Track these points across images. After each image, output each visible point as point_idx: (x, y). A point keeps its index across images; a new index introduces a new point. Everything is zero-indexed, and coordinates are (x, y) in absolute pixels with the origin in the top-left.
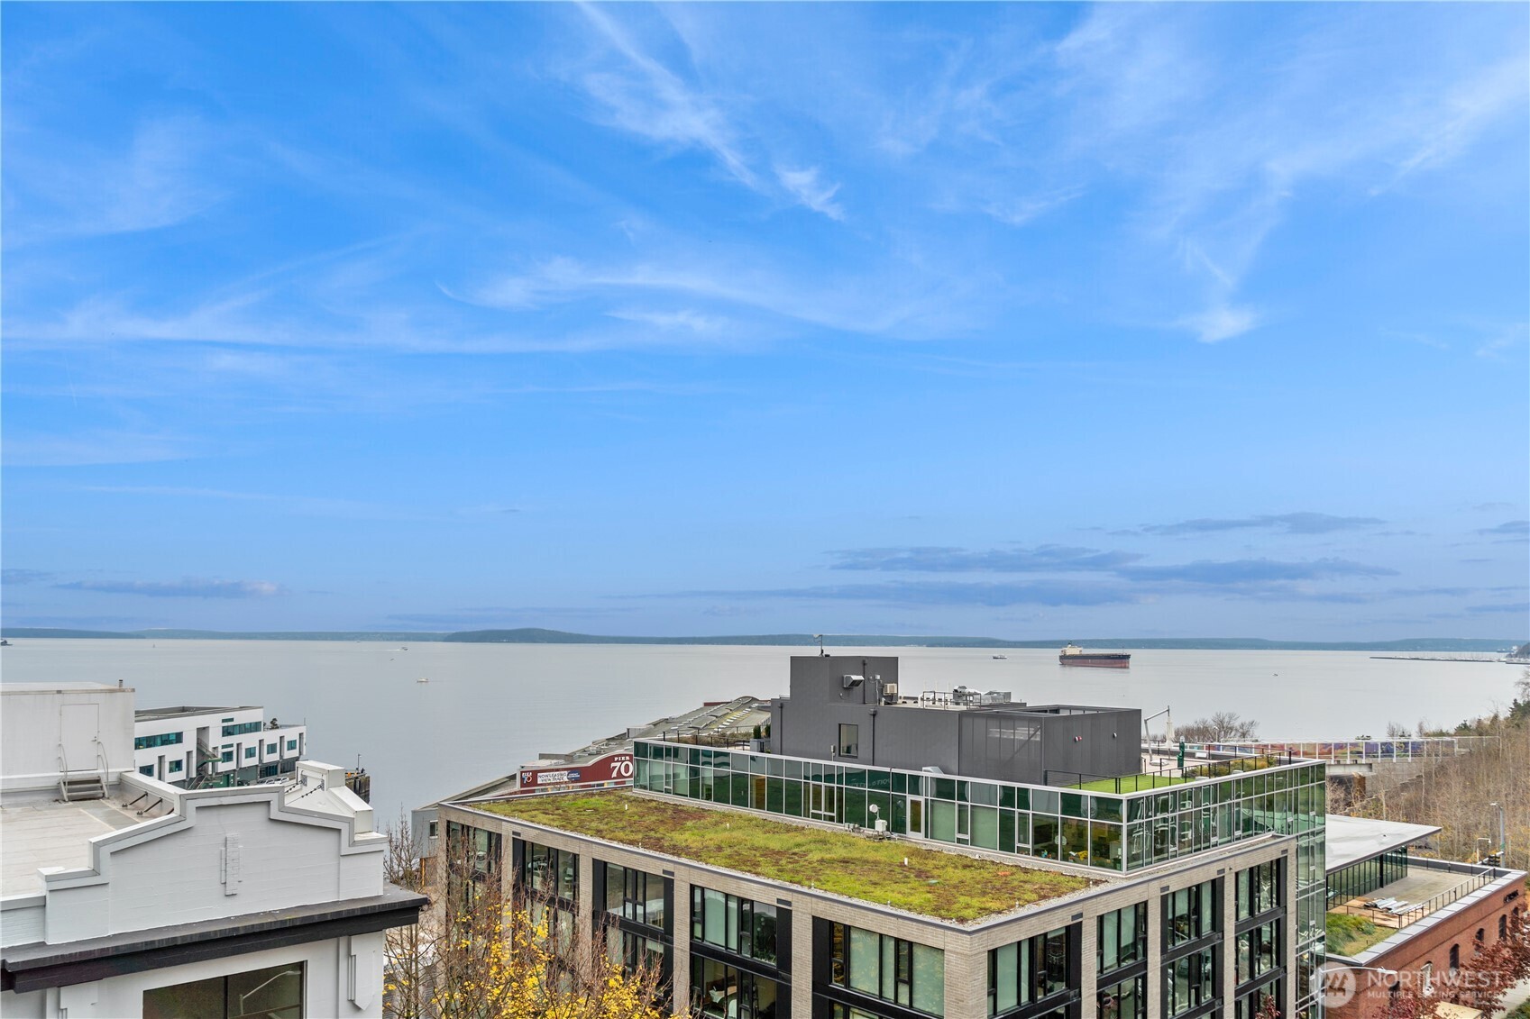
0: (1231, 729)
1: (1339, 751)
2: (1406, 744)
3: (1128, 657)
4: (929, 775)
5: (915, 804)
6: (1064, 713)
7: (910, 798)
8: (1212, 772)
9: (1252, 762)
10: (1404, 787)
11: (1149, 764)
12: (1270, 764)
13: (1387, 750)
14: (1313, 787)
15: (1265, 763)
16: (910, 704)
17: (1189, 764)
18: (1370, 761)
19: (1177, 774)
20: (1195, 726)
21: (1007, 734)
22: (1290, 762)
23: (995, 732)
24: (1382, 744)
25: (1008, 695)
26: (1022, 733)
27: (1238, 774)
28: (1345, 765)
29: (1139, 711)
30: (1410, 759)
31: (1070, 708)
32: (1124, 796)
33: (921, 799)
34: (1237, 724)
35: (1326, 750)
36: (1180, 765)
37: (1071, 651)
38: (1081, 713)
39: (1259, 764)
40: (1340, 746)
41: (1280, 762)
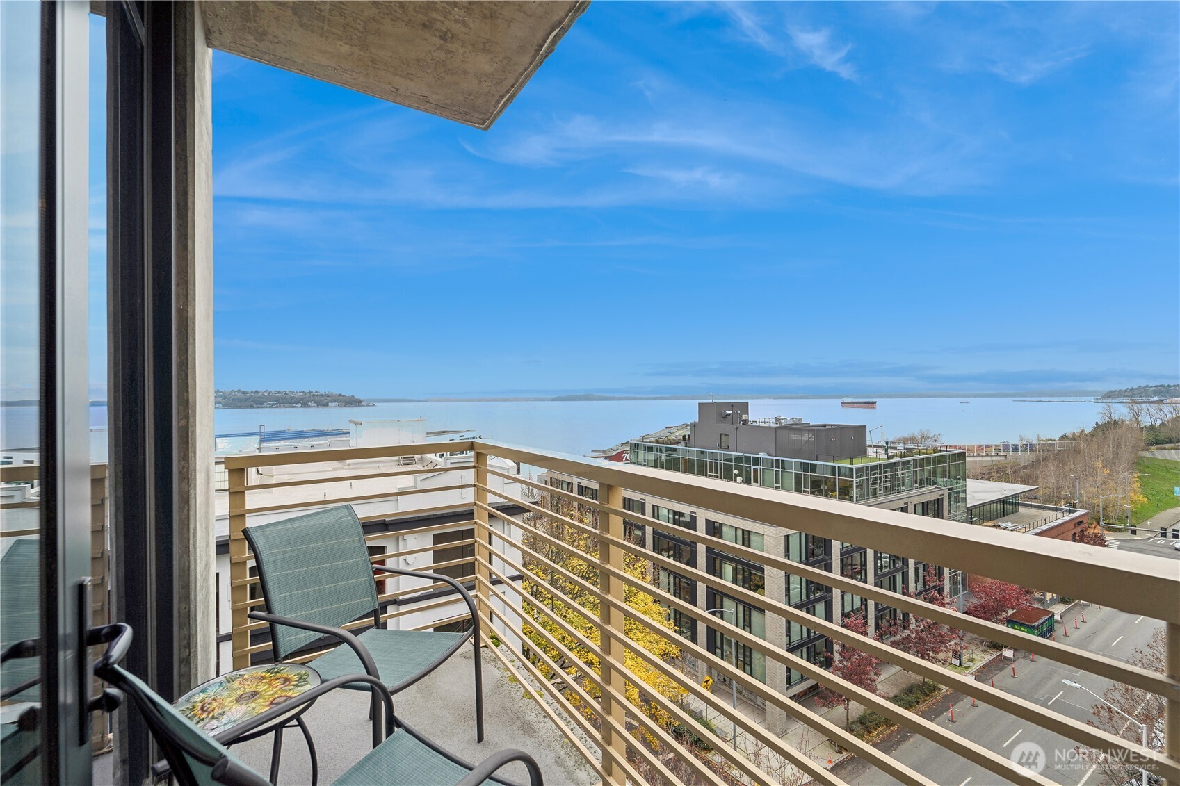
1: (988, 449)
2: (1026, 445)
3: (875, 402)
4: (762, 457)
5: (755, 470)
6: (827, 427)
7: (753, 467)
8: (902, 456)
9: (925, 451)
10: (1025, 467)
11: (871, 452)
12: (935, 452)
13: (1016, 448)
14: (959, 464)
15: (932, 452)
16: (754, 424)
17: (891, 452)
18: (1005, 454)
19: (886, 456)
20: (908, 436)
21: (798, 437)
22: (947, 451)
23: (792, 437)
24: (1013, 445)
25: (801, 419)
26: (805, 437)
27: (917, 457)
28: (991, 456)
29: (865, 427)
31: (831, 425)
32: (854, 466)
33: (758, 468)
34: (931, 435)
35: (981, 448)
36: (886, 452)
37: (846, 400)
38: (830, 427)
39: (928, 452)
40: (987, 446)
41: (941, 451)
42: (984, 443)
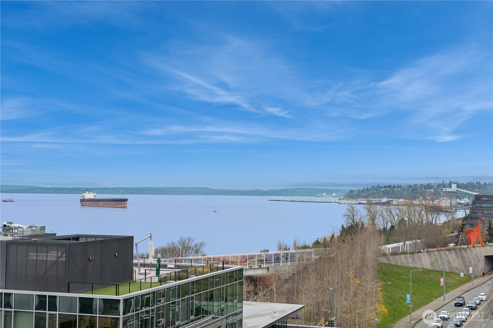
0: (189, 248)
1: (251, 260)
2: (287, 254)
3: (126, 200)
6: (81, 240)
8: (178, 277)
9: (200, 269)
10: (286, 281)
11: (138, 274)
12: (212, 270)
13: (277, 259)
14: (236, 284)
15: (209, 270)
17: (163, 272)
18: (268, 265)
19: (156, 280)
20: (168, 247)
21: (42, 256)
22: (223, 268)
23: (33, 256)
24: (275, 255)
26: (52, 256)
27: (193, 278)
28: (254, 269)
29: (132, 238)
30: (289, 263)
31: (87, 237)
32: (121, 297)
34: (193, 244)
35: (244, 260)
36: (158, 274)
37: (89, 196)
38: (94, 239)
39: (205, 270)
40: (252, 257)
41: (217, 269)
42: (247, 254)
